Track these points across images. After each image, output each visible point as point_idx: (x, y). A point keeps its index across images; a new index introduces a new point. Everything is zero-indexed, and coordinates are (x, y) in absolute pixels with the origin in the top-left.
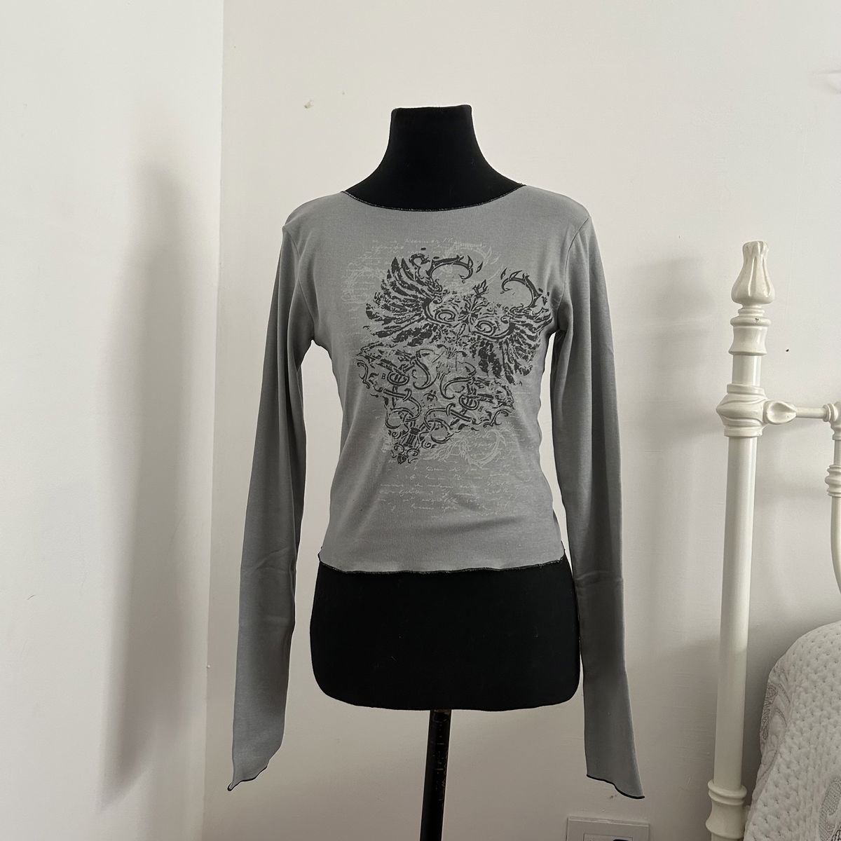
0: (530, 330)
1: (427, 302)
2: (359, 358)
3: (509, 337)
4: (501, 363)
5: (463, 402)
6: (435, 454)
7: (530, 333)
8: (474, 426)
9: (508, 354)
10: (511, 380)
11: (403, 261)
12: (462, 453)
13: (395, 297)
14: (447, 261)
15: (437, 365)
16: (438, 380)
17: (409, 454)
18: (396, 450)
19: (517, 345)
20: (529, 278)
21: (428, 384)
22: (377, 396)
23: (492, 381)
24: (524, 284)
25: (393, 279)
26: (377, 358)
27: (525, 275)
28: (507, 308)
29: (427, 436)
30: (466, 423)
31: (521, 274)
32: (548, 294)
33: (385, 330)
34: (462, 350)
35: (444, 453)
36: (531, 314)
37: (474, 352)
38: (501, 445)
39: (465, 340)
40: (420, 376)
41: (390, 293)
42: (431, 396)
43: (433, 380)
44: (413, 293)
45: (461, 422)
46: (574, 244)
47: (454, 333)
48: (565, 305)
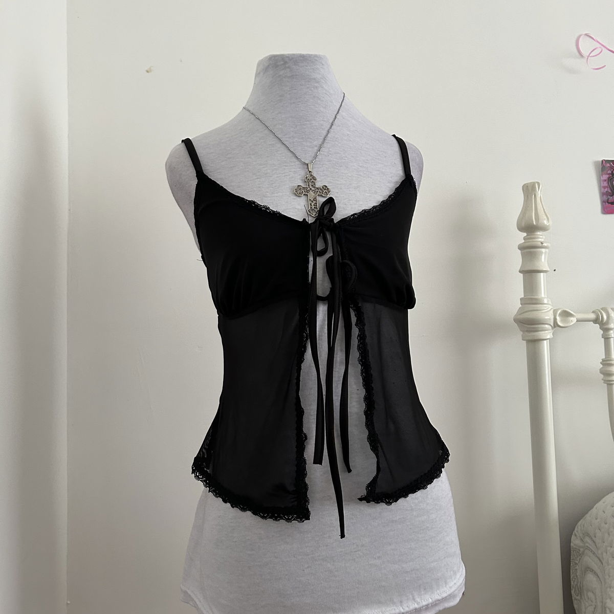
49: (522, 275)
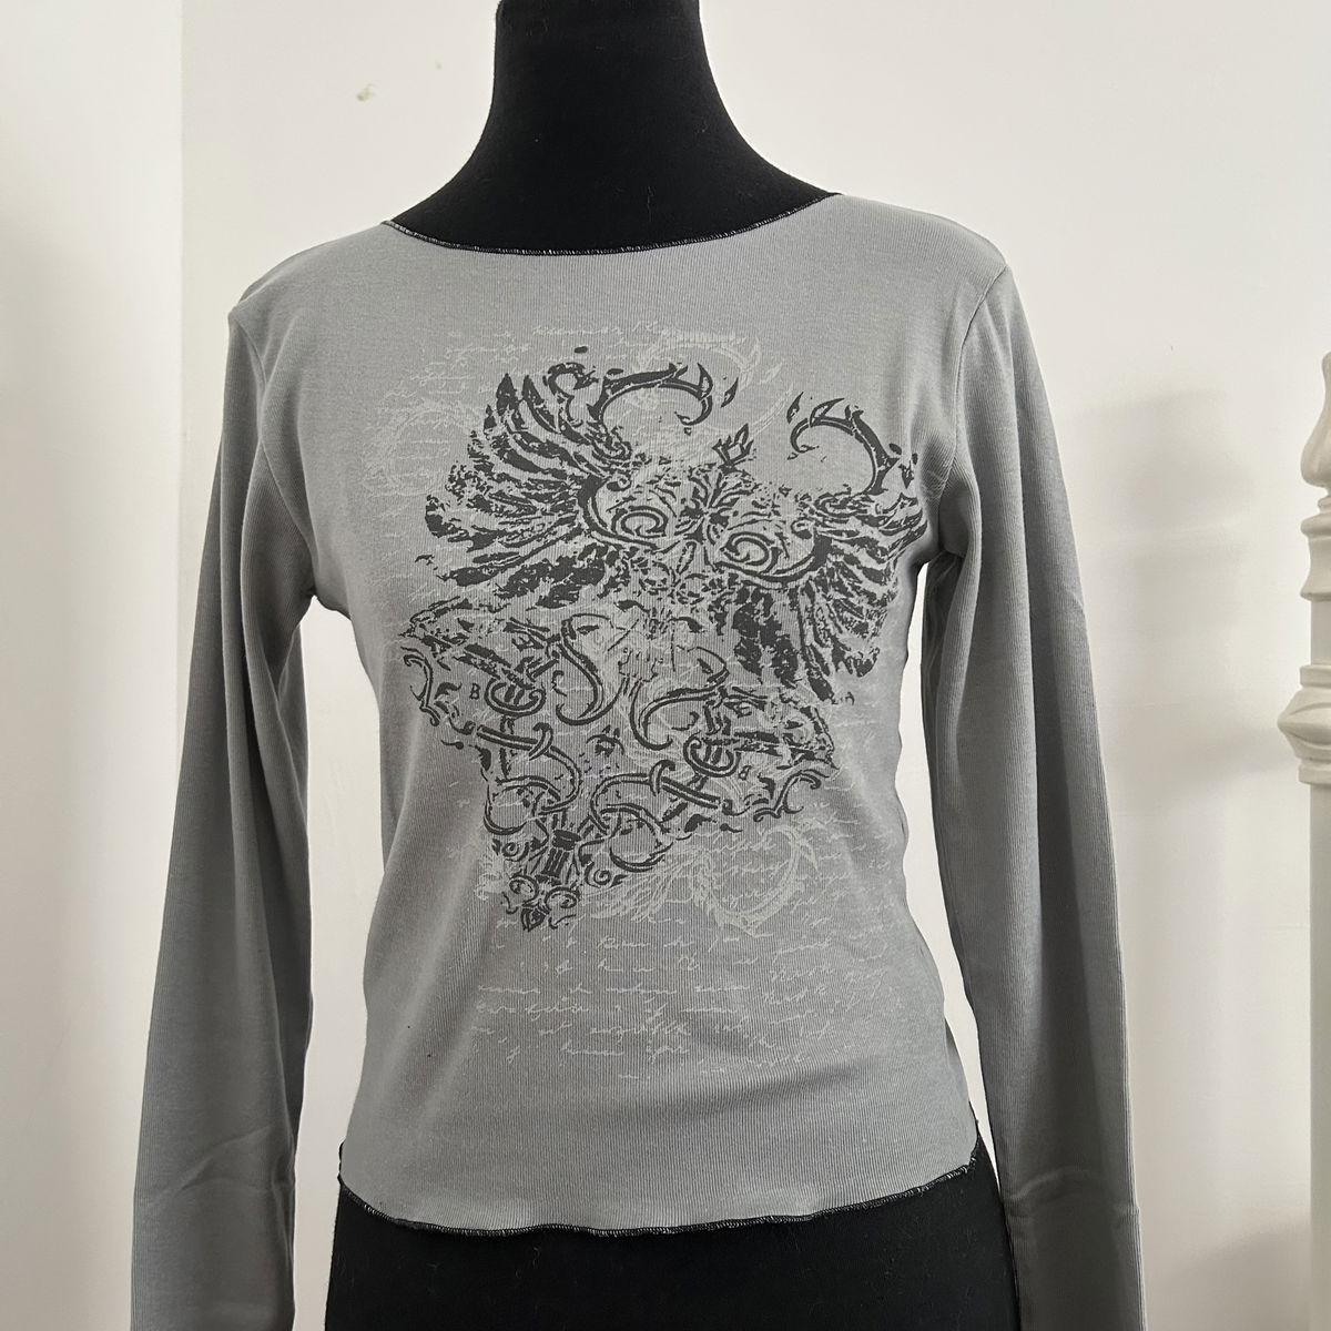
0: (872, 554)
1: (590, 487)
2: (407, 642)
3: (814, 574)
4: (797, 646)
5: (695, 756)
6: (620, 902)
7: (872, 564)
8: (729, 820)
9: (813, 621)
10: (823, 691)
11: (528, 383)
12: (698, 897)
13: (504, 477)
14: (644, 380)
15: (621, 657)
16: (625, 701)
17: (552, 903)
18: (517, 891)
19: (838, 596)
20: (861, 417)
21: (597, 708)
22: (460, 746)
23: (773, 696)
24: (850, 433)
25: (499, 430)
26: (454, 641)
27: (852, 410)
28: (806, 496)
29: (599, 853)
30: (708, 813)
31: (840, 407)
32: (915, 457)
33: (475, 565)
34: (688, 615)
35: (645, 897)
36: (871, 511)
37: (721, 619)
38: (804, 865)
39: (696, 586)
40: (574, 687)
41: (492, 465)
42: (607, 743)
43: (609, 698)
44: (554, 463)
45: (693, 810)
46: (975, 330)
47: (665, 568)
48: (959, 488)
49: (1309, 602)
